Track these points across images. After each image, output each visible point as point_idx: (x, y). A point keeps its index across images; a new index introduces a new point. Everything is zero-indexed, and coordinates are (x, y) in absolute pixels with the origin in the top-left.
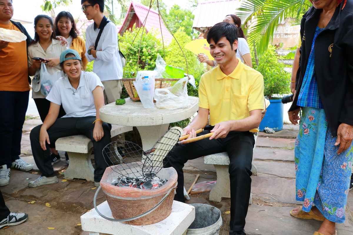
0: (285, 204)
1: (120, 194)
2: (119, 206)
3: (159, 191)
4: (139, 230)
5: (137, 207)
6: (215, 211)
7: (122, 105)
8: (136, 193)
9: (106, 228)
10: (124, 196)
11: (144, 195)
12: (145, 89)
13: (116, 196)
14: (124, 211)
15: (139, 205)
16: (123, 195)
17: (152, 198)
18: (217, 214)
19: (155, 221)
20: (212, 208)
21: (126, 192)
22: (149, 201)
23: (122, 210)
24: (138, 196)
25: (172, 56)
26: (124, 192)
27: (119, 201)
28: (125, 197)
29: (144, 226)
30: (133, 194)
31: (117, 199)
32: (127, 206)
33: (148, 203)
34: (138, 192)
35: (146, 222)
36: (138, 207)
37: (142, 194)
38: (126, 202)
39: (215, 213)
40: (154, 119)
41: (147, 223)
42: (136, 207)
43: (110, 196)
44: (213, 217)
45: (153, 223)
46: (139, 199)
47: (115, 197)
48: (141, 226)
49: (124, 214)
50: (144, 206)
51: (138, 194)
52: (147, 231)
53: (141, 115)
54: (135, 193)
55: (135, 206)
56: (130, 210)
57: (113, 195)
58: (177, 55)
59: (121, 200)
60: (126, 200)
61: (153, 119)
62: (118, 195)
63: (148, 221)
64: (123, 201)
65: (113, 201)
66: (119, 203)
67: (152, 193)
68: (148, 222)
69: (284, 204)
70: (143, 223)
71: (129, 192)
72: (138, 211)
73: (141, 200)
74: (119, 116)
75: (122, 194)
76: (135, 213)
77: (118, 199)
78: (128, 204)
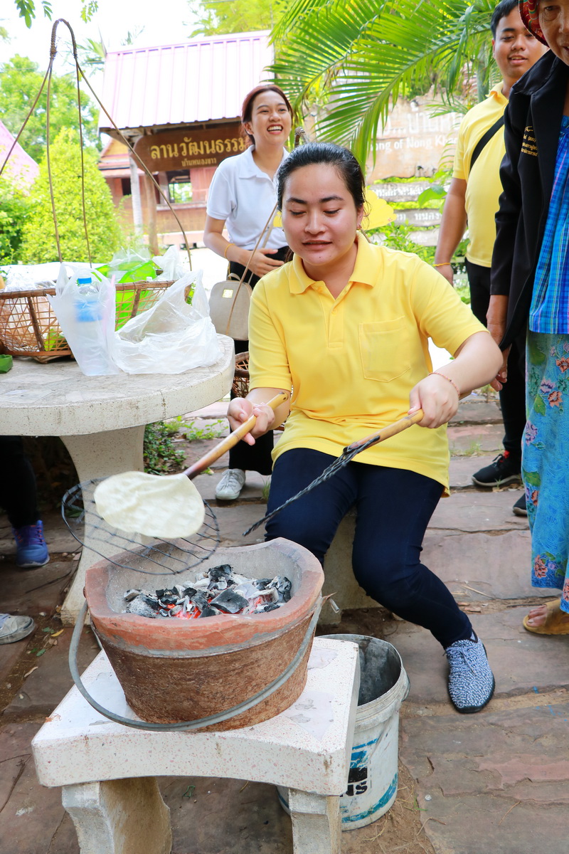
0: (511, 601)
1: (187, 642)
2: (181, 679)
3: (294, 610)
4: (246, 740)
5: (239, 671)
6: (374, 649)
7: (5, 372)
8: (238, 631)
9: (127, 761)
10: (201, 644)
11: (261, 632)
12: (85, 318)
13: (171, 649)
14: (197, 693)
15: (245, 666)
16: (198, 642)
17: (282, 636)
18: (382, 657)
19: (283, 704)
20: (365, 642)
21: (206, 631)
22: (273, 647)
23: (189, 690)
24: (244, 638)
25: (46, 218)
26: (201, 634)
27: (182, 666)
28: (202, 647)
29: (257, 727)
30: (228, 635)
31: (174, 659)
32: (207, 675)
33: (271, 652)
34: (244, 625)
35: (260, 712)
36: (242, 671)
37: (256, 630)
38: (205, 664)
39: (374, 656)
40: (139, 405)
41: (263, 716)
42: (237, 671)
43: (145, 653)
44: (369, 667)
45: (278, 713)
46: (245, 645)
47: (167, 654)
48: (247, 729)
49: (196, 703)
50: (259, 666)
51: (245, 631)
52: (274, 740)
53: (96, 398)
54: (237, 629)
55: (234, 670)
56: (217, 686)
57: (160, 649)
58: (62, 214)
59: (188, 659)
60: (207, 657)
61: (137, 408)
62: (180, 646)
63: (268, 708)
64: (197, 660)
65: (160, 667)
66: (181, 672)
67: (281, 619)
68: (266, 710)
69: (508, 601)
70: (253, 717)
71: (217, 629)
72: (242, 683)
73: (251, 650)
74: (26, 407)
75: (195, 640)
76: (231, 690)
77: (178, 659)
78: (211, 668)
